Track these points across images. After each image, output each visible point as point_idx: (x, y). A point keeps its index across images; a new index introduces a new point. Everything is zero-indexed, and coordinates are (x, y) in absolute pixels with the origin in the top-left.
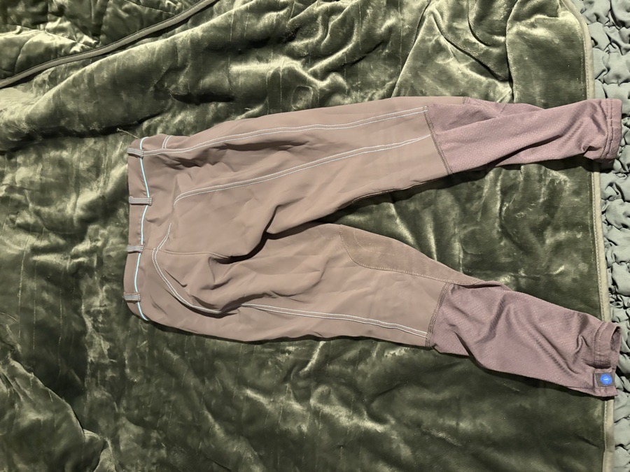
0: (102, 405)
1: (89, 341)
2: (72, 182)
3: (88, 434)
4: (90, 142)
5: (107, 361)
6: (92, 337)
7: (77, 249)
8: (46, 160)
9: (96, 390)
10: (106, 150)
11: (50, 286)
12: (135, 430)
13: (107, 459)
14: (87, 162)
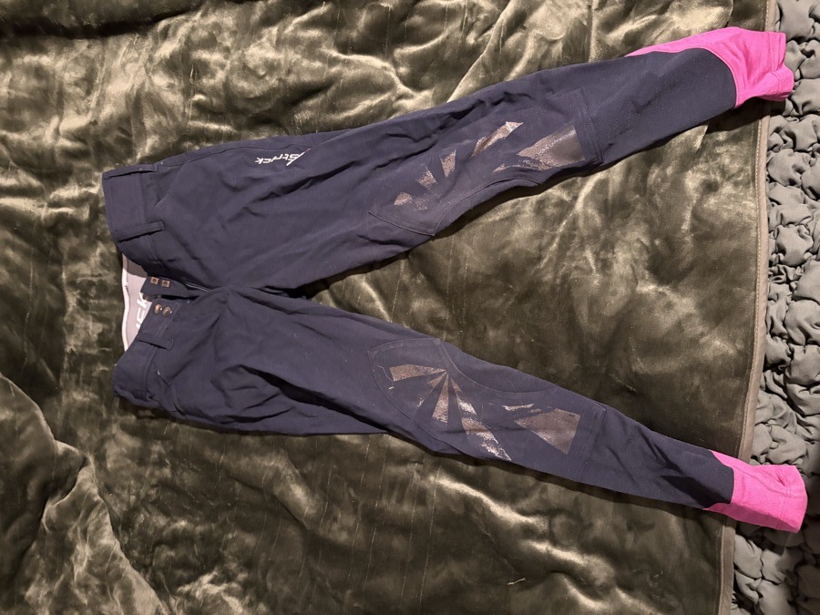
0: (83, 409)
1: (68, 323)
2: (53, 100)
3: (61, 446)
4: (82, 46)
5: (94, 351)
6: (73, 318)
7: (59, 196)
8: (18, 67)
9: (75, 390)
10: (103, 59)
11: (18, 241)
12: (128, 442)
13: (87, 479)
14: (76, 73)
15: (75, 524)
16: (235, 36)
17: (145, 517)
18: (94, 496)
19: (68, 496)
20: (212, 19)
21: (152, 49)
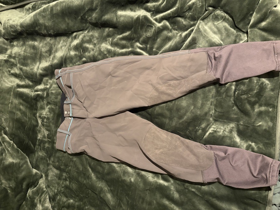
0: (42, 158)
1: (39, 130)
2: (38, 56)
3: (35, 171)
4: (48, 39)
5: (46, 140)
6: (40, 128)
7: (38, 88)
8: (27, 45)
9: (40, 152)
10: (55, 44)
11: (24, 103)
12: (56, 171)
13: (42, 183)
14: (46, 48)
15: (37, 198)
16: (98, 40)
17: (60, 197)
18: (44, 188)
19: (35, 188)
20: (91, 33)
21: (71, 42)
